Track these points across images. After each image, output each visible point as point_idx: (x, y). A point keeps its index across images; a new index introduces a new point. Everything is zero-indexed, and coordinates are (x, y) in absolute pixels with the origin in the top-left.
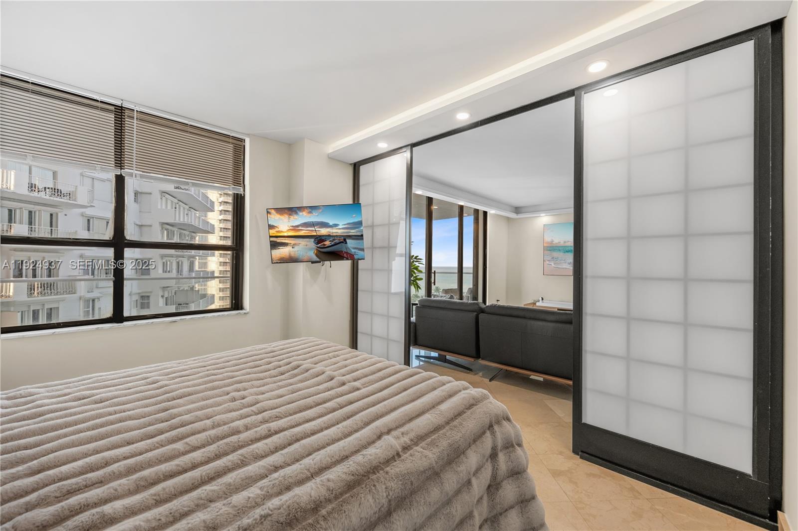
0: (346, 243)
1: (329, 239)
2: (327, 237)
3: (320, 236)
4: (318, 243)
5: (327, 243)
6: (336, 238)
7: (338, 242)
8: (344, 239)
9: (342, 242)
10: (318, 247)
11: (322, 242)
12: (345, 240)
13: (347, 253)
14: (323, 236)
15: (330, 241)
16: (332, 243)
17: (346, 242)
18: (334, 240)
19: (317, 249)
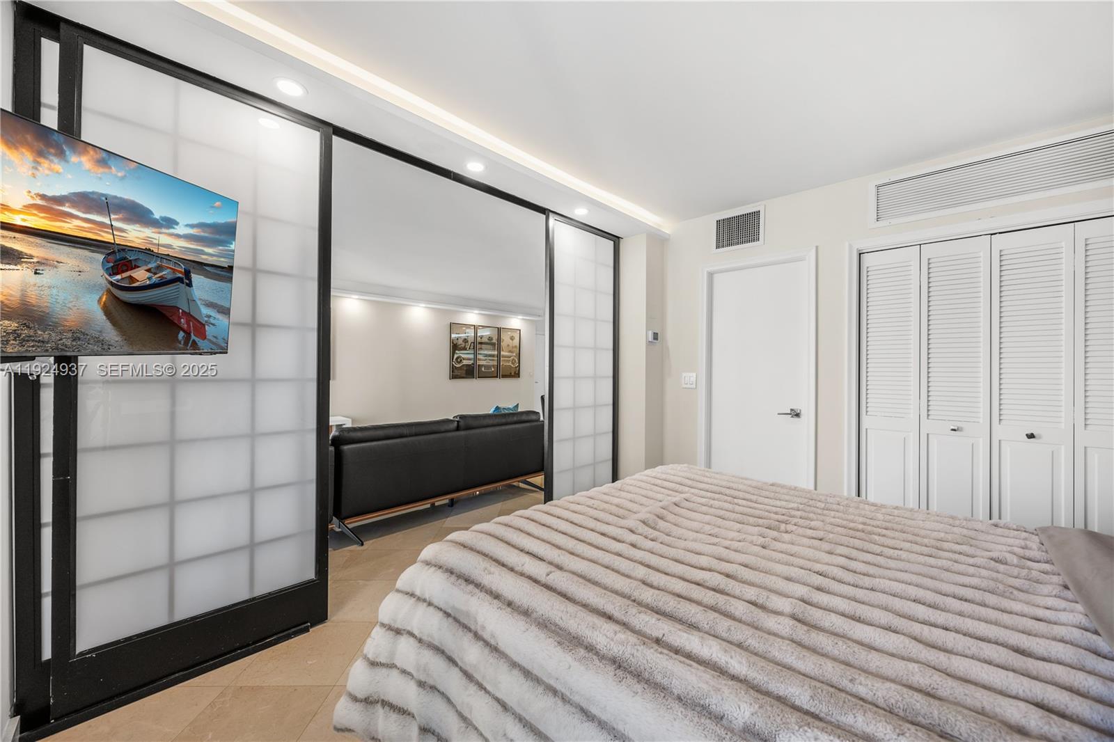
0: (190, 285)
1: (146, 263)
2: (141, 256)
3: (123, 249)
4: (114, 271)
5: (141, 275)
6: (165, 264)
7: (169, 277)
8: (186, 271)
9: (179, 280)
10: (111, 283)
11: (127, 271)
12: (187, 273)
13: (188, 315)
14: (132, 249)
15: (148, 270)
16: (155, 279)
17: (190, 279)
18: (160, 268)
19: (109, 291)
